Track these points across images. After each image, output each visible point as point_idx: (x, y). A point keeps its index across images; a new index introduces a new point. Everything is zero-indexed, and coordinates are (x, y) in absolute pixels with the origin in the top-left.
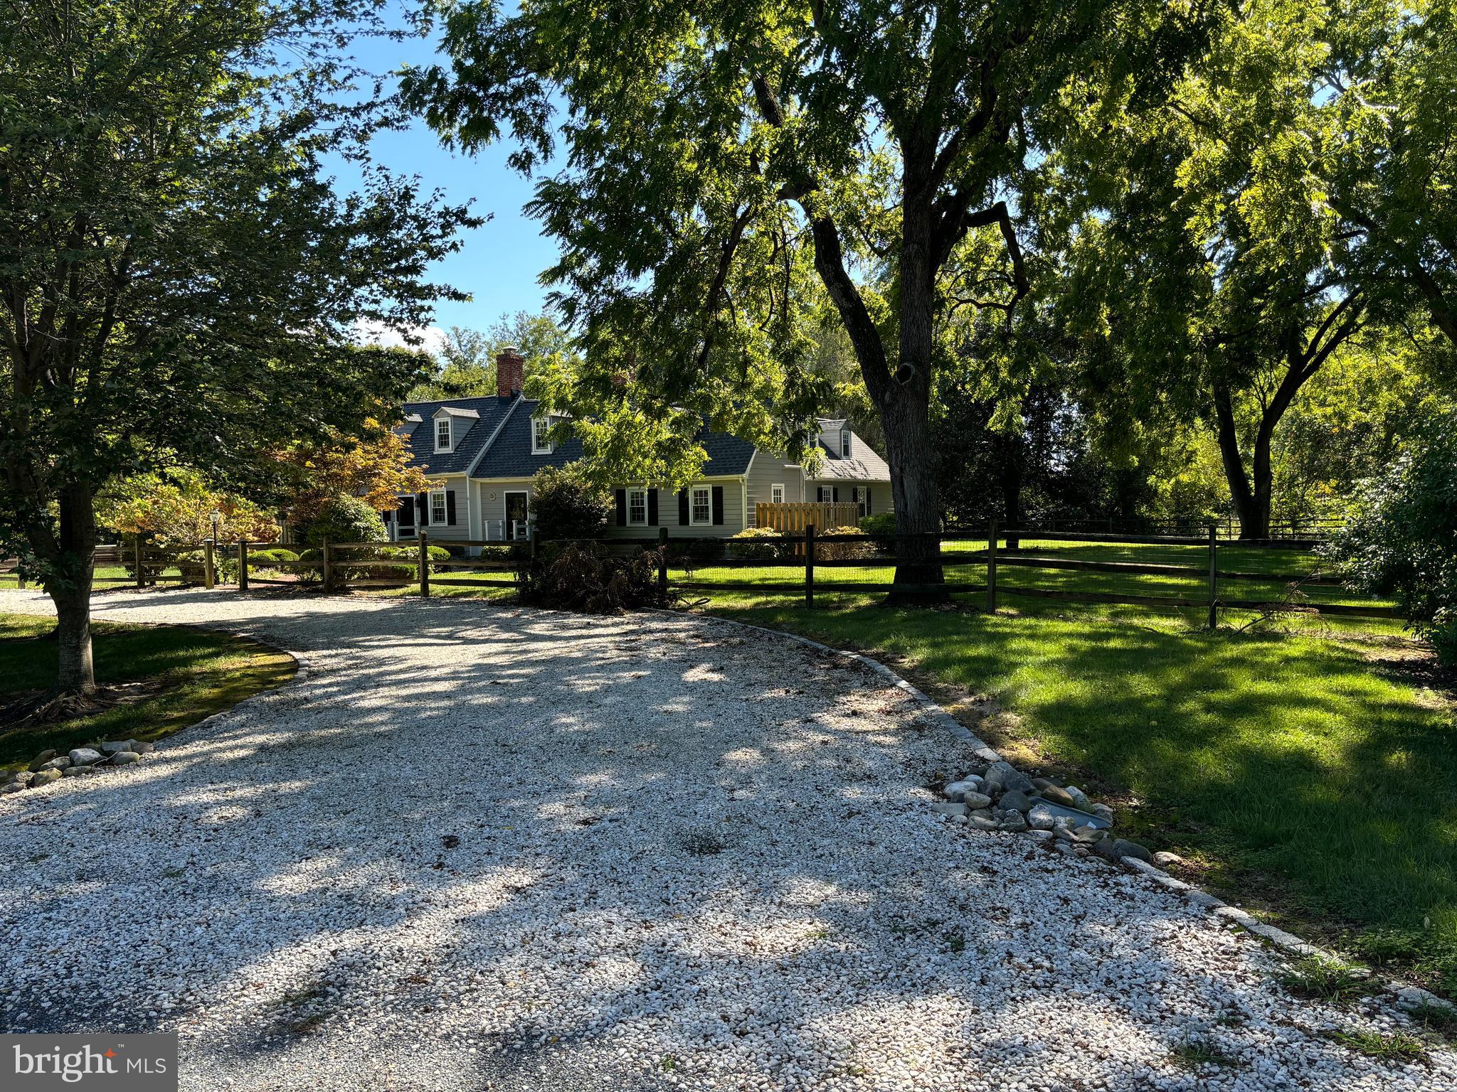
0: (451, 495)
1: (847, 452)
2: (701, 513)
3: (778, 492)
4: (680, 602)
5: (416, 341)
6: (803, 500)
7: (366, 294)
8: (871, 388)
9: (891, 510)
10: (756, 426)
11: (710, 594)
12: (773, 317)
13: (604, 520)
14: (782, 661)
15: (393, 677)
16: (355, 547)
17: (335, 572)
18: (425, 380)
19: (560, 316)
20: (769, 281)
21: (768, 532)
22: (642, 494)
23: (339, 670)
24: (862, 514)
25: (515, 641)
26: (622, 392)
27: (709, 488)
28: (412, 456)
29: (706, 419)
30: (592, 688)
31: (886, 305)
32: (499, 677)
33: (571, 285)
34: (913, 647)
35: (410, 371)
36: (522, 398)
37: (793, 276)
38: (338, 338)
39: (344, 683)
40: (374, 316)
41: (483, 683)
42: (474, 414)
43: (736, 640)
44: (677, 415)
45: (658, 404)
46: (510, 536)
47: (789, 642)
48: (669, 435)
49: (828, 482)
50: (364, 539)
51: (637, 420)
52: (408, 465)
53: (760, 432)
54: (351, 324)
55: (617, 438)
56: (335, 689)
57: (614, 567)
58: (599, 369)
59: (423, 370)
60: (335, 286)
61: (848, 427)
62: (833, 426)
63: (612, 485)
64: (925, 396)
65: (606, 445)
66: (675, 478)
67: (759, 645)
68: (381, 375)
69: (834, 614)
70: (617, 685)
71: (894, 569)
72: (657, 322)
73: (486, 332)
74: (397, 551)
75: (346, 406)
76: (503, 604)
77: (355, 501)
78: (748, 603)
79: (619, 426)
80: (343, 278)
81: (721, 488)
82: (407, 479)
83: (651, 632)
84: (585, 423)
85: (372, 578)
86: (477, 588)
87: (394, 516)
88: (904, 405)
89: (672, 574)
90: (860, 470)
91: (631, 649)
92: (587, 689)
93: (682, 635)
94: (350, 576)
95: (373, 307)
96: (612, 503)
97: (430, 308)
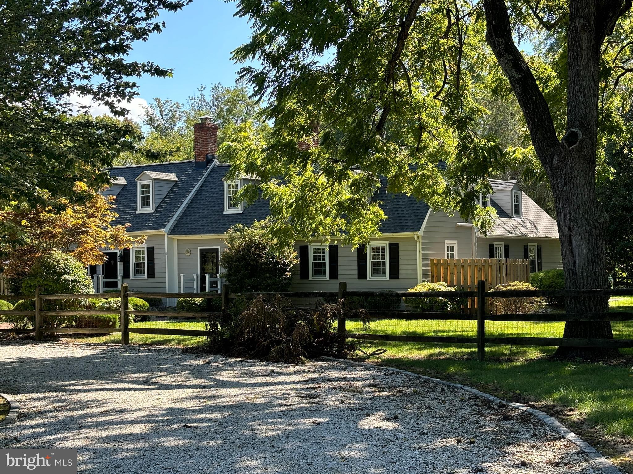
0: (151, 251)
1: (518, 210)
2: (378, 268)
3: (451, 249)
4: (357, 352)
5: (123, 112)
6: (476, 257)
7: (78, 70)
8: (540, 152)
9: (560, 267)
10: (430, 187)
11: (385, 345)
12: (447, 86)
13: (289, 274)
14: (454, 412)
15: (95, 419)
16: (64, 298)
17: (45, 321)
18: (130, 147)
19: (251, 89)
20: (444, 54)
21: (441, 286)
22: (324, 250)
23: (46, 412)
24: (533, 270)
25: (205, 387)
26: (306, 157)
27: (386, 244)
28: (117, 215)
29: (383, 181)
30: (274, 433)
31: (554, 74)
32: (190, 421)
33: (261, 61)
34: (581, 400)
35: (116, 139)
36: (216, 162)
37: (465, 49)
38: (52, 110)
39: (50, 424)
40: (84, 90)
41: (175, 426)
42: (172, 177)
43: (410, 390)
44: (357, 177)
45: (339, 167)
46: (203, 288)
47: (461, 392)
48: (349, 196)
49: (500, 239)
50: (72, 291)
51: (319, 182)
52: (113, 224)
53: (434, 193)
54: (65, 98)
55: (301, 199)
56: (42, 430)
57: (297, 318)
58: (286, 137)
59: (128, 138)
60: (50, 64)
61: (519, 187)
62: (504, 187)
63: (296, 242)
64: (592, 160)
65: (291, 205)
66: (354, 235)
67: (432, 395)
68: (90, 143)
69: (504, 366)
70: (298, 431)
71: (564, 323)
72: (339, 92)
73: (185, 102)
74: (101, 302)
75: (59, 171)
76: (195, 351)
77: (65, 256)
78: (421, 354)
79: (303, 187)
80: (57, 58)
81: (397, 245)
82: (112, 236)
83: (330, 380)
84: (273, 185)
85: (78, 327)
86: (173, 337)
87: (100, 270)
88: (572, 168)
89: (350, 325)
90: (531, 227)
91: (311, 397)
92: (270, 434)
93: (359, 384)
94: (58, 325)
95: (84, 82)
96: (296, 258)
97: (134, 85)
